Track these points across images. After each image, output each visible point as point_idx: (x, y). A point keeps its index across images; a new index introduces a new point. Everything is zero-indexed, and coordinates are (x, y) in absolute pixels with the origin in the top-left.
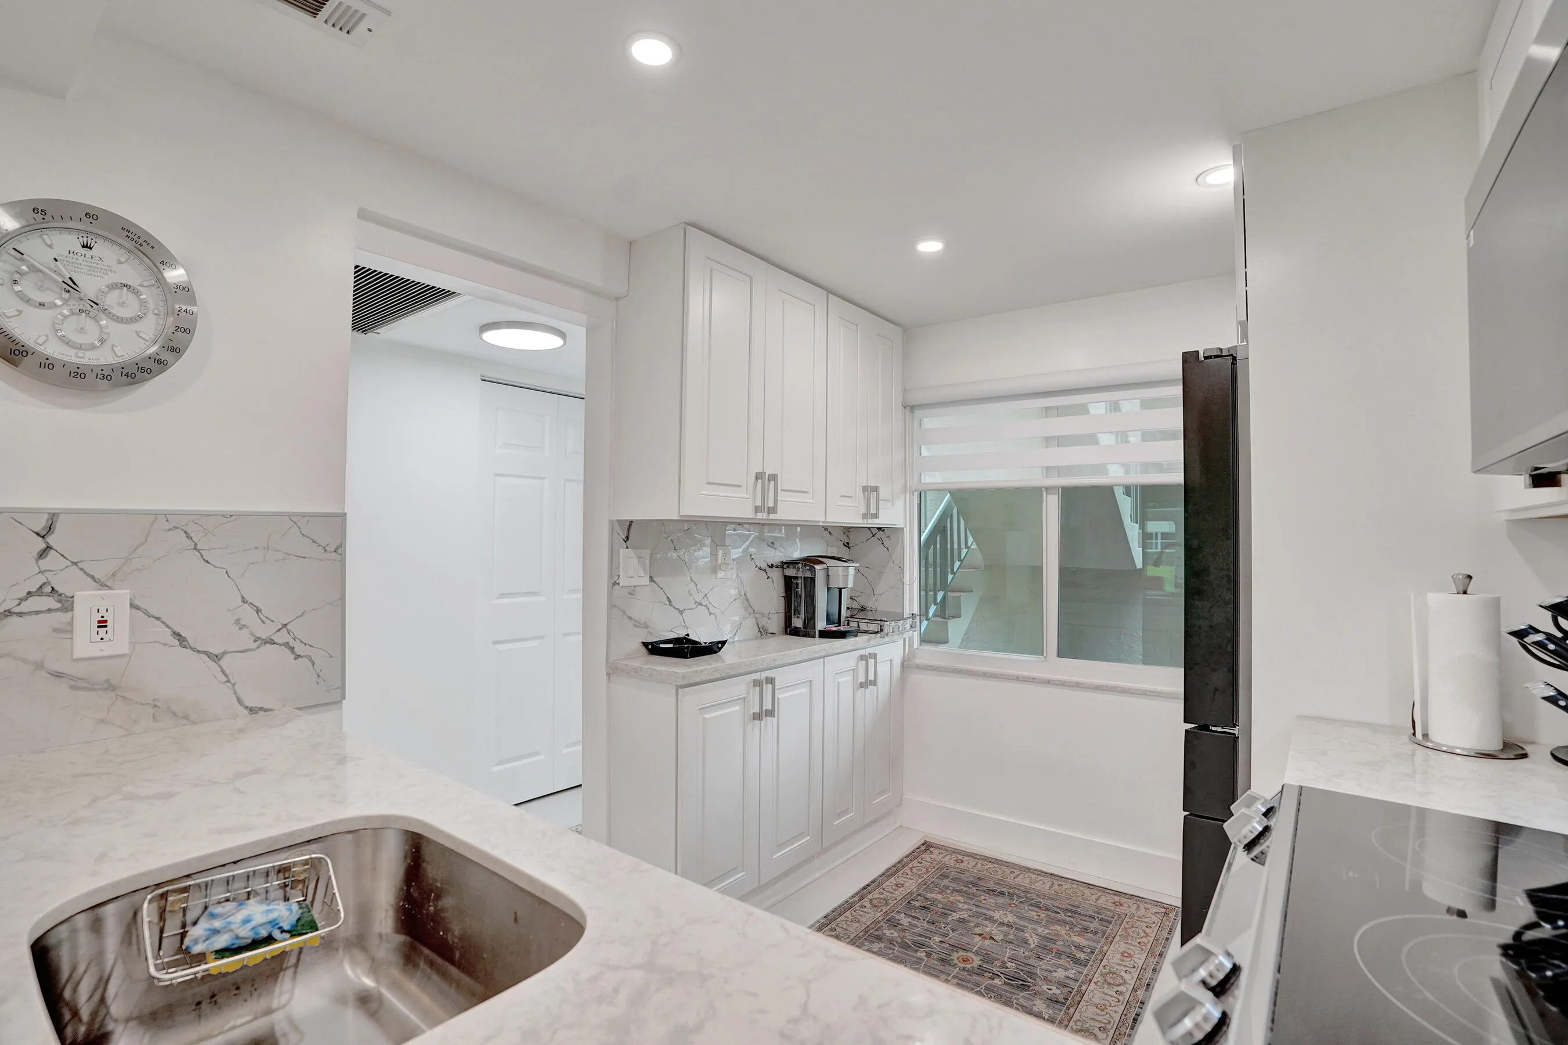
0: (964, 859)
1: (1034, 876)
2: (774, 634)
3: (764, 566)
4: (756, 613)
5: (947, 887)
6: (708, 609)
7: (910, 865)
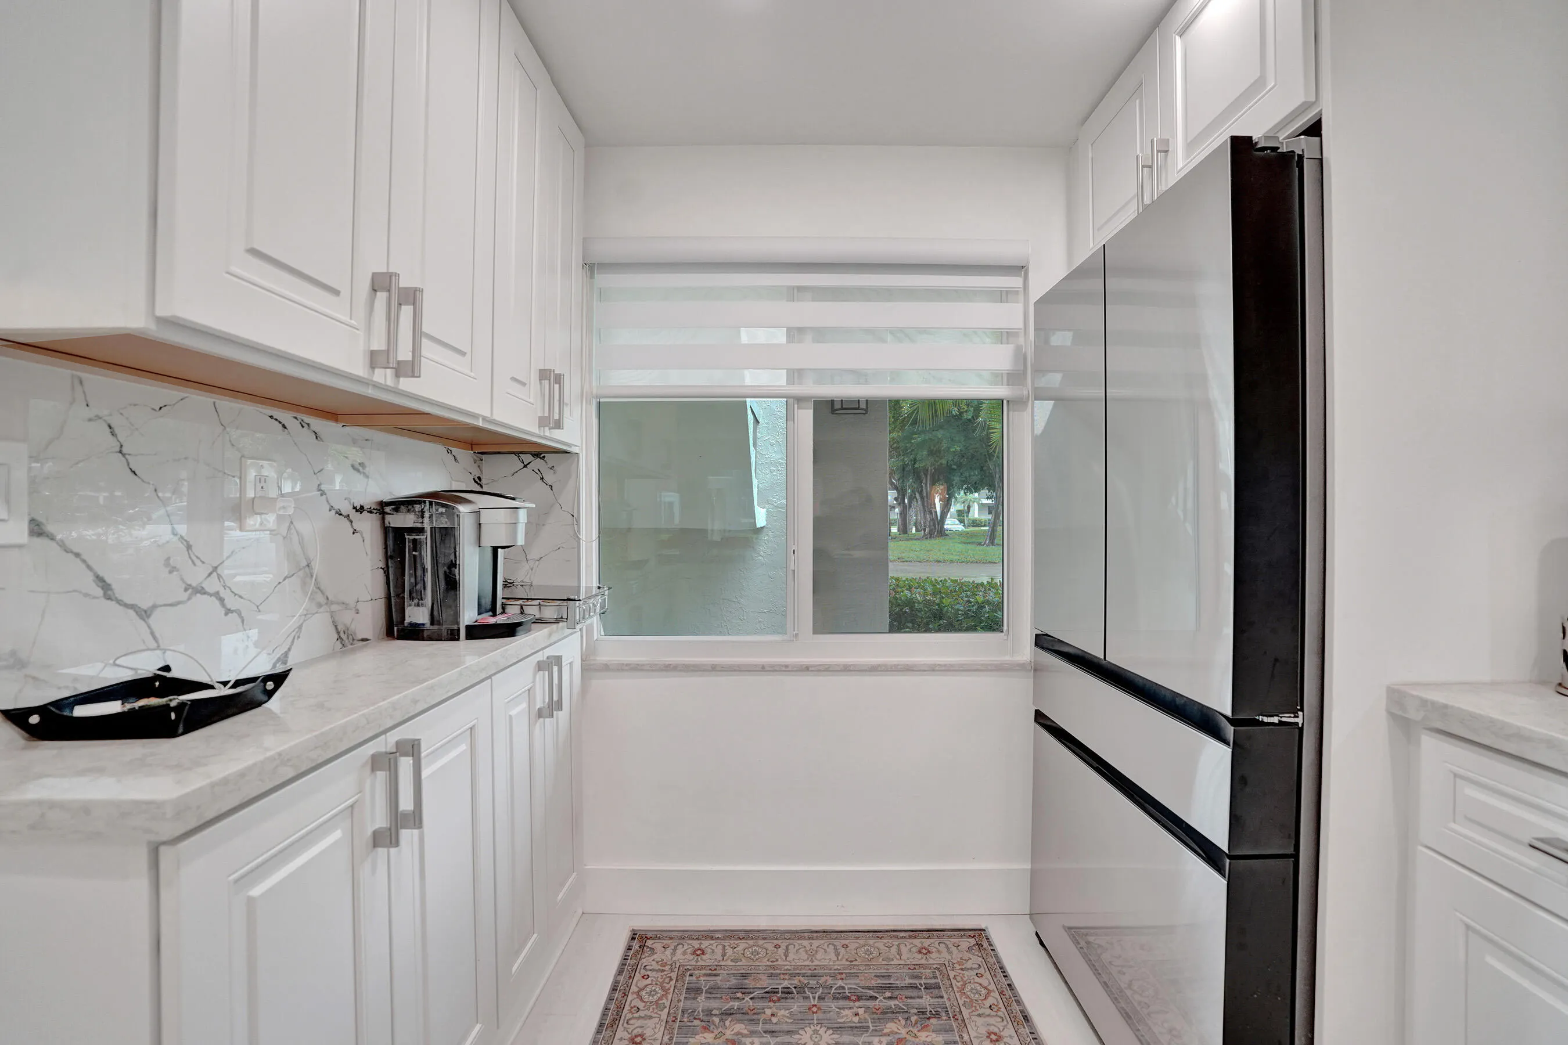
0: (703, 946)
1: (806, 943)
2: (367, 640)
3: (346, 509)
4: (332, 603)
5: (709, 1013)
6: (222, 600)
7: (634, 988)
